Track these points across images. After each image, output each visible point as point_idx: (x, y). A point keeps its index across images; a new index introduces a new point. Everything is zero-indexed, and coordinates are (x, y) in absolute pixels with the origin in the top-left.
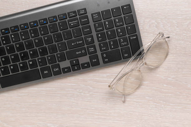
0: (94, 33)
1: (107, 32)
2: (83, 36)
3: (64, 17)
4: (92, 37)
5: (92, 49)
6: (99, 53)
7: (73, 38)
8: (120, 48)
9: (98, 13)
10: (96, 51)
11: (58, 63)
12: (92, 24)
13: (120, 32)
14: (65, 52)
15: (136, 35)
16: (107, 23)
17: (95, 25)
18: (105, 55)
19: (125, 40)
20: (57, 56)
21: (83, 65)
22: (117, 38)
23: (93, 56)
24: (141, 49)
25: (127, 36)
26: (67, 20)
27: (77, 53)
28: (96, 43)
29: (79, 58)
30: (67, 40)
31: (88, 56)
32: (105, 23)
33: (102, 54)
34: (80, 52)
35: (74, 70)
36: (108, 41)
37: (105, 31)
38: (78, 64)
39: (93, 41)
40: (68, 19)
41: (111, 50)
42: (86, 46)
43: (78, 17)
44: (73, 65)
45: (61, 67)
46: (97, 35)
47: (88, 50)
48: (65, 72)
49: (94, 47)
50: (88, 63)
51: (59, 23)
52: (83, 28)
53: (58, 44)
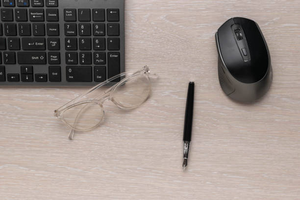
0: (62, 37)
1: (80, 40)
2: (47, 37)
3: (26, 4)
4: (58, 41)
5: (54, 58)
6: (63, 65)
7: (32, 36)
8: (93, 65)
9: (74, 11)
10: (59, 62)
11: (3, 64)
12: (62, 22)
13: (98, 44)
14: (16, 52)
15: (119, 54)
16: (82, 27)
17: (65, 25)
18: (70, 71)
19: (103, 56)
20: (5, 56)
21: (38, 76)
22: (93, 51)
23: (55, 68)
24: (122, 75)
25: (107, 51)
26: (28, 9)
27: (33, 58)
28: (63, 51)
29: (34, 66)
30: (23, 37)
31: (48, 65)
32: (80, 26)
33: (67, 68)
34: (38, 58)
35: (24, 80)
36: (79, 51)
37: (78, 37)
38: (31, 72)
39: (58, 46)
40: (31, 7)
41: (80, 65)
42: (47, 51)
43: (45, 8)
44: (24, 73)
45: (7, 72)
46: (66, 40)
47: (50, 58)
48: (10, 80)
49: (59, 55)
50: (45, 76)
51: (16, 10)
52: (49, 26)
53: (9, 39)
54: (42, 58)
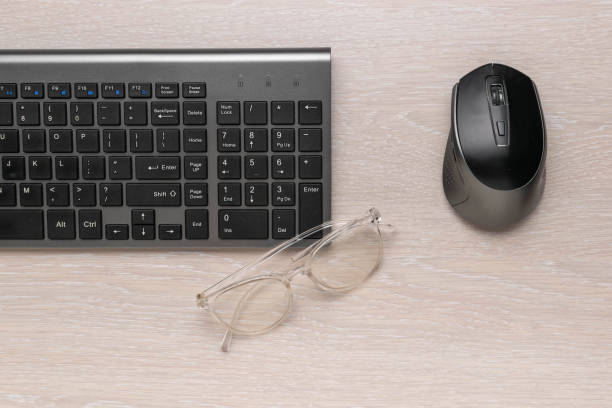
0: (213, 154)
1: (247, 159)
2: (182, 154)
3: (145, 93)
4: (205, 161)
5: (197, 194)
6: (213, 208)
7: (155, 153)
8: (270, 208)
9: (236, 105)
10: (205, 201)
11: (98, 207)
12: (212, 127)
13: (280, 168)
14: (124, 183)
15: (320, 186)
16: (252, 135)
17: (219, 133)
18: (226, 218)
19: (289, 190)
20: (102, 190)
21: (164, 228)
22: (270, 181)
23: (197, 213)
24: (325, 226)
25: (297, 181)
26: (149, 101)
27: (156, 194)
28: (213, 181)
29: (159, 211)
30: (138, 155)
31: (184, 208)
32: (247, 133)
33: (221, 214)
34: (164, 194)
35: (138, 237)
36: (243, 181)
37: (243, 154)
38: (150, 224)
39: (204, 172)
40: (154, 99)
41: (246, 208)
42: (183, 181)
43: (181, 100)
44: (137, 223)
45: (106, 221)
46: (220, 160)
47: (187, 194)
48: (111, 237)
49: (205, 189)
50: (178, 228)
51: (127, 105)
52: (188, 134)
53: (111, 160)
54: (173, 194)
